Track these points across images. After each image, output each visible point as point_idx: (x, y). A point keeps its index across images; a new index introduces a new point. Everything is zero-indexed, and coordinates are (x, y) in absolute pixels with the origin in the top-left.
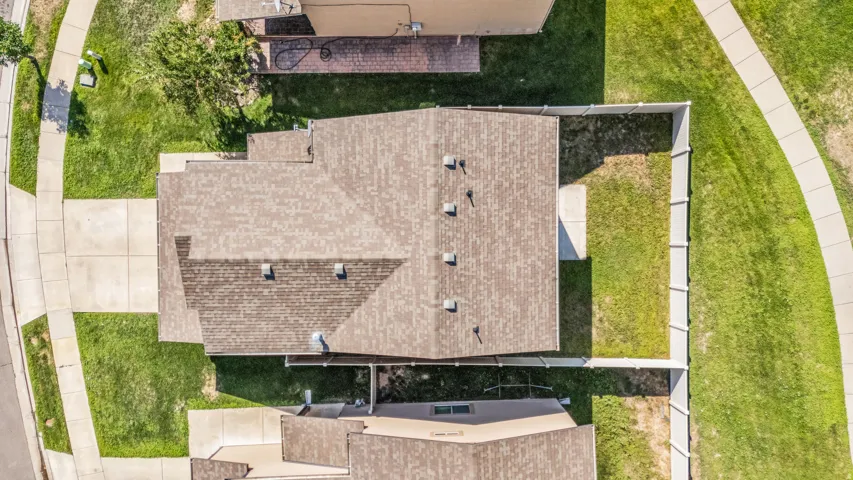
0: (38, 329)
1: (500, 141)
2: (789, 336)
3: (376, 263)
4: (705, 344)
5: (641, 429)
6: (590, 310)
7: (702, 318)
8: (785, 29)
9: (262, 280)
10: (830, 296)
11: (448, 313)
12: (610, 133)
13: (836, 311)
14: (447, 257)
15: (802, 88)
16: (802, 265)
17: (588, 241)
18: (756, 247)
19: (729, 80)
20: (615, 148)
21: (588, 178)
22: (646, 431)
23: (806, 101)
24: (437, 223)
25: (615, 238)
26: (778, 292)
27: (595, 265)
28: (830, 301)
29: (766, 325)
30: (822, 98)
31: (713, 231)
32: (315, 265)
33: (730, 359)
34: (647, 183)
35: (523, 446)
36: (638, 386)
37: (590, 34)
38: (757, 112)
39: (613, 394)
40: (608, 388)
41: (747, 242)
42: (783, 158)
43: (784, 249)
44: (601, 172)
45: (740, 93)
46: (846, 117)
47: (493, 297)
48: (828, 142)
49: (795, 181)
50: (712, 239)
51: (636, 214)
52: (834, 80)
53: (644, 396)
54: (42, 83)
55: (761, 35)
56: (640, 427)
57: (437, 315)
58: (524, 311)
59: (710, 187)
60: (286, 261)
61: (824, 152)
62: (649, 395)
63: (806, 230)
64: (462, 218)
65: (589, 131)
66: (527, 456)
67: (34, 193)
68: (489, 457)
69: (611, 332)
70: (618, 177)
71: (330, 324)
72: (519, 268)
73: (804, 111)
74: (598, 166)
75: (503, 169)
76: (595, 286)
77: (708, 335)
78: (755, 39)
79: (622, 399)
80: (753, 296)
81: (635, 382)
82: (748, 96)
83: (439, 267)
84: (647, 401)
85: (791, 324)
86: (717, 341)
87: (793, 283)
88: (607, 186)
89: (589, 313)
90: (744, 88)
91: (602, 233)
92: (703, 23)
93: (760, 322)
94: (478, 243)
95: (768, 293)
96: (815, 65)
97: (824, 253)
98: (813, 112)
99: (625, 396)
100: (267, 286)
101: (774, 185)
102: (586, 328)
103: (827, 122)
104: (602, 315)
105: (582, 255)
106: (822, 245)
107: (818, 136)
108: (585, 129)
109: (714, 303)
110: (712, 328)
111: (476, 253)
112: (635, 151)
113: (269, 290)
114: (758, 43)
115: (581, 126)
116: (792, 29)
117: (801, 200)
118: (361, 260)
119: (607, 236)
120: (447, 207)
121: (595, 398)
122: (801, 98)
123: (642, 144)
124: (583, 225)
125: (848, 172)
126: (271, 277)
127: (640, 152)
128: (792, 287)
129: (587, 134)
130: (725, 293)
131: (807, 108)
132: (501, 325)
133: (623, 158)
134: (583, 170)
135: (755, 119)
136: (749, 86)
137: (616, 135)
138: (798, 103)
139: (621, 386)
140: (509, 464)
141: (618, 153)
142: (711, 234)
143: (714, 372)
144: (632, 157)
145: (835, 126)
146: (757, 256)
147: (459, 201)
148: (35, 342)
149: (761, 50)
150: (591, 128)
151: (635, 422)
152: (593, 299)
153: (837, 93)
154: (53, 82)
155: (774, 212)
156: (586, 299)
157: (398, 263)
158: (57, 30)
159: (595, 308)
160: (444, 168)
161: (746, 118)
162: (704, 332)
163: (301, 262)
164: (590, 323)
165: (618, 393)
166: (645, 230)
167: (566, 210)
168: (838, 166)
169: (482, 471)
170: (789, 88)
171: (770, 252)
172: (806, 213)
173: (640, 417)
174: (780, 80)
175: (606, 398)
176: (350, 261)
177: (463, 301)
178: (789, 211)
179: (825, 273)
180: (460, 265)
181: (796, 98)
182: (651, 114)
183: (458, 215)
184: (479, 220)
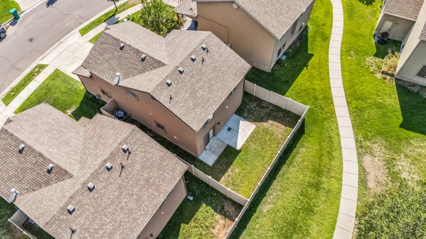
0: (41, 67)
1: (226, 56)
2: (307, 226)
3: (156, 61)
4: (267, 209)
5: (214, 232)
6: (227, 169)
7: (272, 197)
8: (364, 115)
9: (118, 48)
10: (336, 220)
11: (166, 85)
12: (276, 113)
13: (336, 229)
14: (181, 69)
15: (361, 136)
16: (328, 199)
17: (244, 144)
18: (312, 181)
19: (332, 119)
20: (275, 119)
21: (258, 124)
22: (216, 234)
23: (361, 141)
24: (186, 58)
25: (256, 149)
26: (312, 204)
27: (241, 154)
28: (335, 222)
29: (299, 215)
30: (368, 144)
31: (297, 165)
32: (138, 52)
33: (274, 222)
34: (280, 136)
35: (154, 145)
36: (226, 212)
37: (288, 82)
38: (338, 135)
39: (212, 208)
40: (212, 204)
41: (308, 177)
42: (341, 155)
43: (324, 188)
44: (265, 125)
45: (335, 125)
46: (376, 155)
47: (186, 94)
48: (364, 159)
49: (342, 165)
50: (294, 169)
51: (269, 145)
52: (377, 141)
53: (225, 217)
54: (114, 15)
55: (353, 113)
56: (215, 231)
57: (162, 82)
58: (194, 108)
59: (305, 149)
60: (130, 46)
61: (360, 162)
62: (228, 219)
63: (337, 186)
64: (196, 64)
65: (269, 109)
66: (152, 150)
67: (82, 36)
68: (138, 136)
69: (229, 183)
70: (270, 129)
71: (126, 76)
72: (203, 95)
73: (358, 144)
74: (265, 121)
75: (221, 64)
76: (235, 161)
77: (270, 205)
78: (349, 113)
79: (215, 213)
80: (299, 200)
81: (226, 210)
82: (337, 128)
83: (175, 69)
84: (225, 220)
85: (311, 222)
86: (272, 210)
87: (321, 204)
88: (263, 130)
89: (226, 170)
90: (337, 125)
91: (251, 145)
92: (332, 98)
93: (296, 212)
94: (195, 75)
95: (307, 202)
96: (370, 132)
97: (342, 200)
98: (362, 146)
99: (217, 213)
100: (118, 52)
101: (332, 162)
102: (221, 175)
103: (367, 153)
104: (230, 174)
105: (238, 148)
106: (342, 196)
107: (360, 156)
108: (267, 108)
109: (281, 193)
110: (274, 203)
111: (192, 77)
112: (282, 123)
113: (118, 53)
114: (350, 114)
115: (267, 106)
116: (366, 116)
117: (341, 173)
118: (152, 58)
119: (253, 147)
120: (193, 57)
121: (204, 205)
122: (359, 139)
123: (286, 122)
124: (245, 139)
125: (368, 174)
126: (122, 48)
127: (284, 124)
128: (319, 206)
129: (267, 110)
130: (288, 192)
131: (360, 144)
132: (182, 105)
133: (276, 123)
134: (259, 120)
135: (336, 136)
136: (339, 125)
137: (277, 115)
138: (357, 141)
139: (219, 208)
140: (143, 146)
141: (275, 121)
142: (295, 166)
143: (263, 223)
144: (279, 125)
145: (370, 156)
146: (310, 185)
147: (199, 59)
148: (37, 70)
149: (350, 117)
150: (270, 108)
151: (214, 228)
152: (231, 166)
153: (376, 145)
154: (116, 16)
155: (326, 172)
156: (228, 164)
157: (164, 65)
158: (130, 7)
159: (229, 170)
160: (201, 47)
161: (333, 134)
162: (270, 204)
163: (134, 48)
164: (223, 174)
165: (215, 210)
166: (269, 152)
167: (243, 130)
168: (364, 170)
169: (131, 138)
170: (356, 134)
171: (317, 186)
172: (341, 180)
173: (218, 227)
174: (353, 129)
175: (209, 207)
176: (149, 56)
177: (175, 86)
178: (333, 175)
179: (338, 208)
180: (183, 75)
181: (357, 138)
182: (295, 114)
183: (195, 62)
184: (201, 70)
